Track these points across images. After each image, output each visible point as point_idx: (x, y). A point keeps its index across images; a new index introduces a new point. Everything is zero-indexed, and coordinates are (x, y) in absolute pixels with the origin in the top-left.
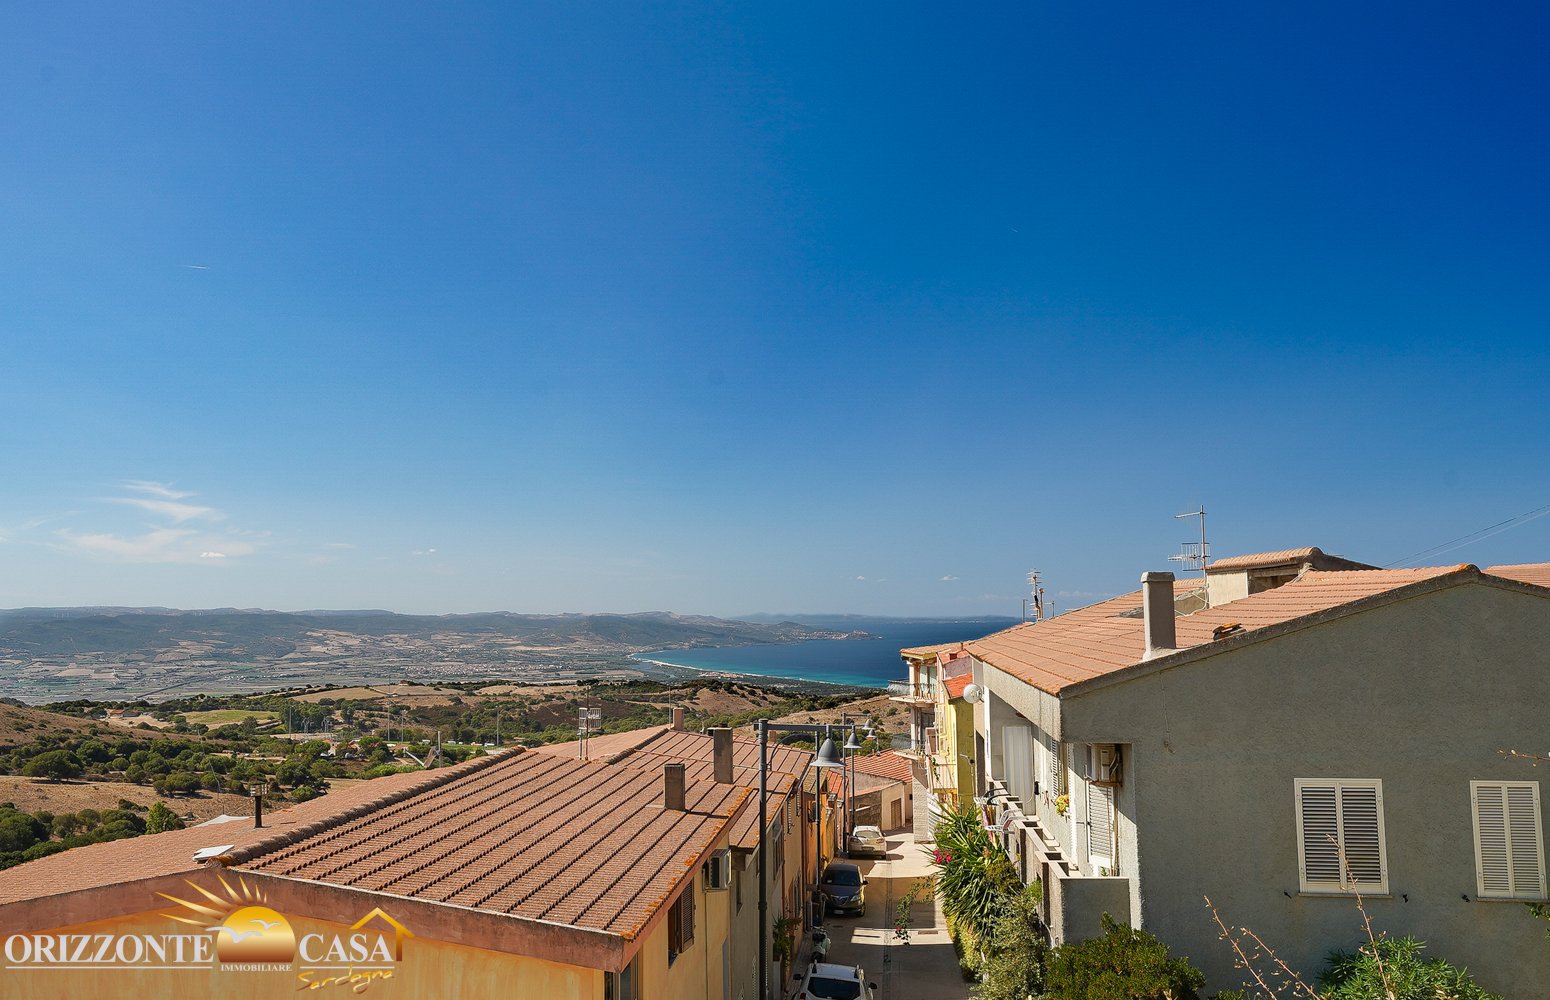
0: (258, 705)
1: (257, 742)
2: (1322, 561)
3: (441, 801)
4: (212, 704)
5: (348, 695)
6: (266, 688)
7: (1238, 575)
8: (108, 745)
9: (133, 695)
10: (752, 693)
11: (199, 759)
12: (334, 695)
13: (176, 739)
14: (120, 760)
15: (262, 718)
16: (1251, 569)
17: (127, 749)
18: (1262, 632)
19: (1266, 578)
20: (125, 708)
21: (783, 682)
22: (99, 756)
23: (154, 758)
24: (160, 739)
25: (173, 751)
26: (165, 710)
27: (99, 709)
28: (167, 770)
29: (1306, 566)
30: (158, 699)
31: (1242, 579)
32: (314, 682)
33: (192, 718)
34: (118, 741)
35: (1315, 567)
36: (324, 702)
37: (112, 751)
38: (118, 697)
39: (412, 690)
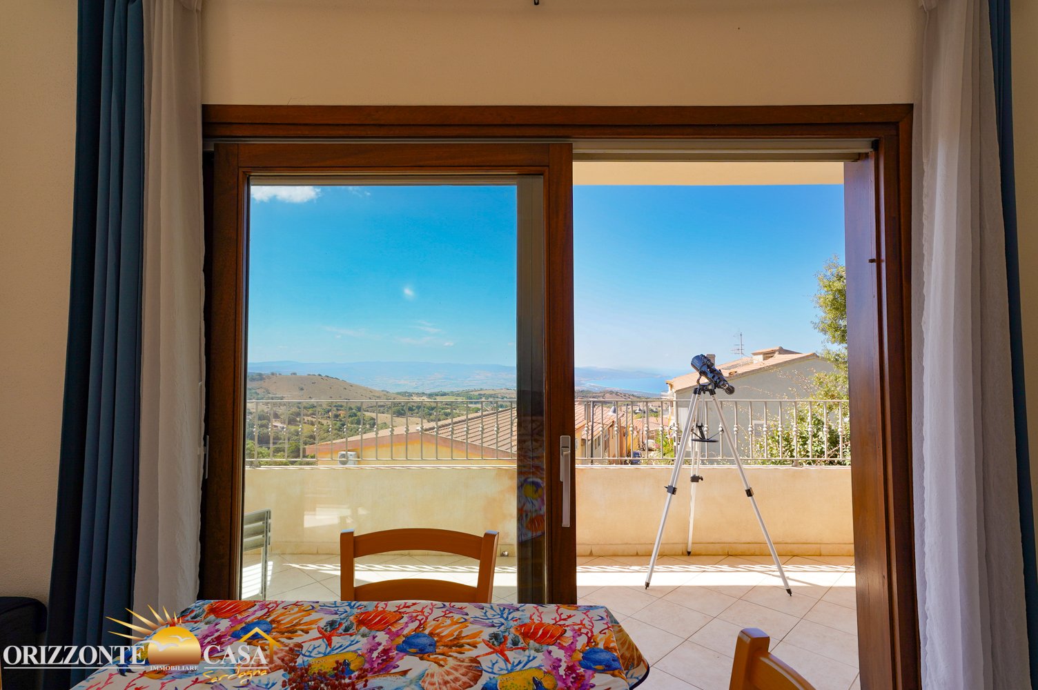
0: (458, 395)
1: (458, 407)
2: (782, 351)
3: (488, 419)
4: (444, 394)
5: (487, 392)
6: (461, 390)
7: (759, 356)
8: (413, 406)
9: (420, 391)
10: (625, 396)
11: (440, 412)
12: (482, 392)
13: (434, 405)
14: (416, 411)
15: (460, 400)
16: (764, 354)
17: (419, 407)
18: (742, 374)
19: (768, 355)
20: (418, 394)
21: (637, 392)
22: (411, 409)
23: (426, 410)
24: (428, 405)
25: (433, 409)
26: (430, 396)
27: (411, 395)
28: (430, 414)
29: (777, 353)
30: (428, 392)
31: (761, 356)
32: (477, 388)
33: (439, 399)
34: (416, 405)
35: (780, 353)
36: (479, 395)
37: (414, 408)
38: (416, 391)
39: (508, 391)
